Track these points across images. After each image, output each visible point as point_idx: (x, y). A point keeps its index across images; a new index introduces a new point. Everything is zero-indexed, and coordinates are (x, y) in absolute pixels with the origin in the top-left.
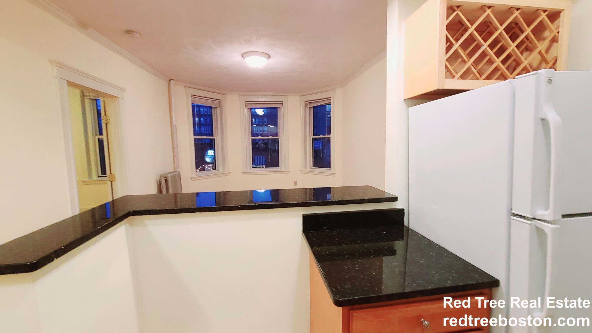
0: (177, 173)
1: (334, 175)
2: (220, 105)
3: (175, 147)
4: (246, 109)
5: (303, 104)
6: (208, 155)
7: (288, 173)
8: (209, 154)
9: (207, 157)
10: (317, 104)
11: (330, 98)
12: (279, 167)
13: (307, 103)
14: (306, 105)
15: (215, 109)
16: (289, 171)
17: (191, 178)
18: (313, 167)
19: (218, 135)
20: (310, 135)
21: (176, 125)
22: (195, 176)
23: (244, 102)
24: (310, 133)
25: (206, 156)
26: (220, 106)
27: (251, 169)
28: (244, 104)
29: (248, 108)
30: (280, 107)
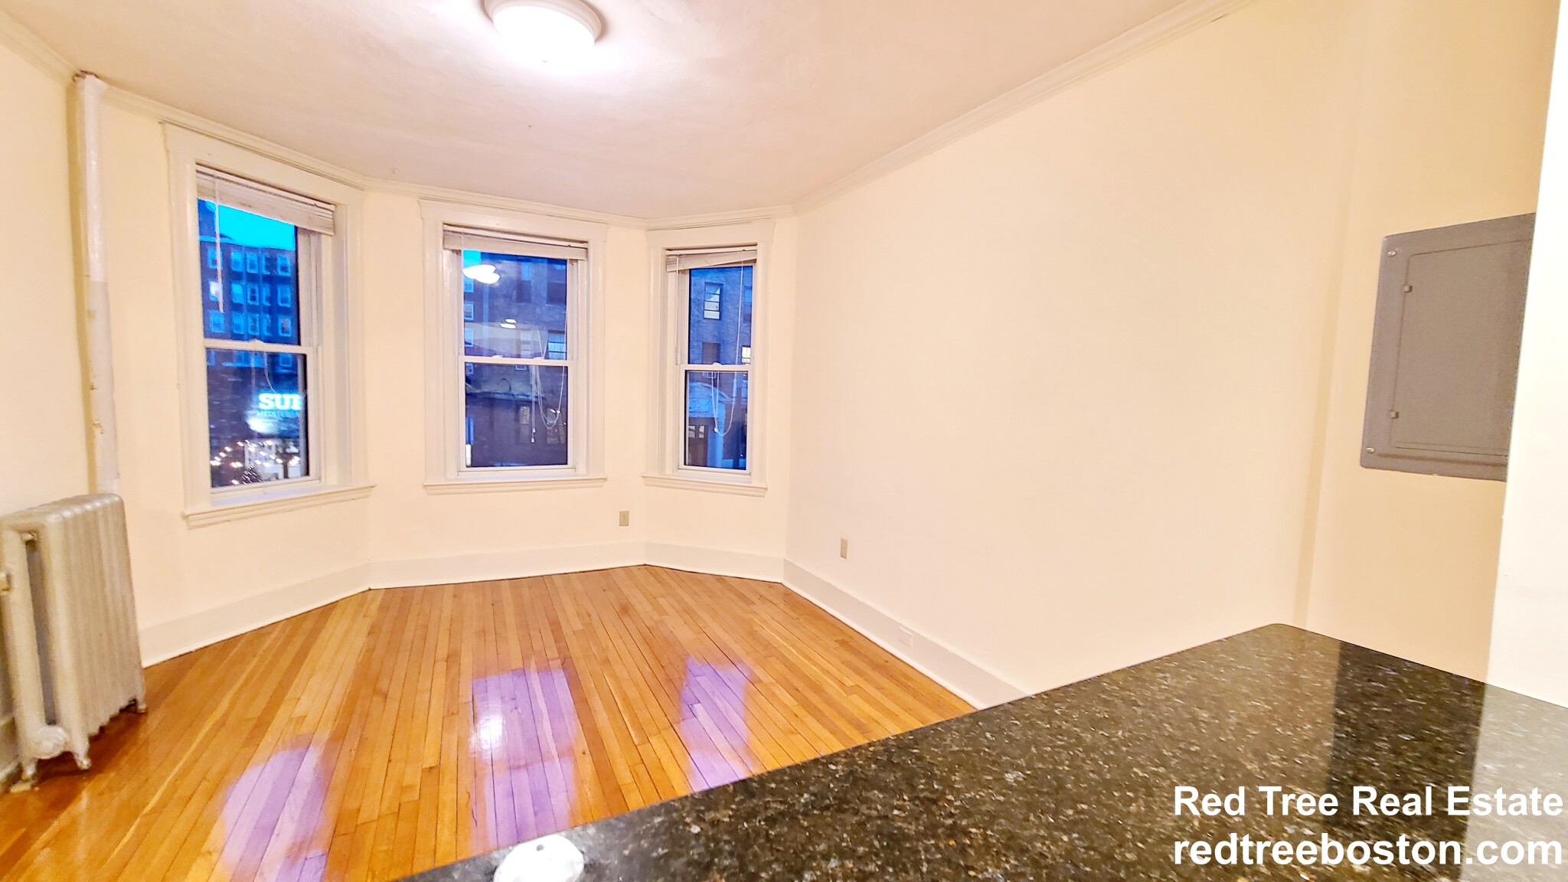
0: (107, 501)
1: (761, 494)
2: (334, 225)
3: (99, 381)
4: (448, 252)
5: (660, 256)
6: (260, 410)
7: (602, 486)
8: (261, 406)
9: (255, 415)
10: (707, 263)
11: (756, 245)
12: (566, 464)
13: (672, 255)
14: (668, 262)
15: (313, 238)
16: (605, 479)
17: (186, 517)
18: (685, 464)
19: (320, 343)
20: (678, 363)
21: (105, 285)
22: (204, 506)
23: (440, 228)
24: (679, 355)
25: (249, 412)
26: (334, 228)
27: (459, 471)
28: (441, 233)
29: (453, 251)
30: (577, 260)
